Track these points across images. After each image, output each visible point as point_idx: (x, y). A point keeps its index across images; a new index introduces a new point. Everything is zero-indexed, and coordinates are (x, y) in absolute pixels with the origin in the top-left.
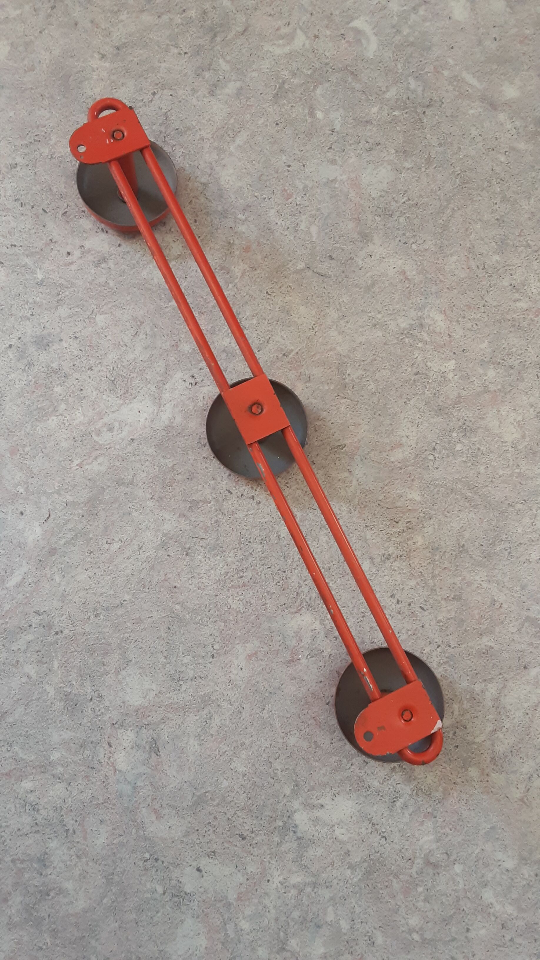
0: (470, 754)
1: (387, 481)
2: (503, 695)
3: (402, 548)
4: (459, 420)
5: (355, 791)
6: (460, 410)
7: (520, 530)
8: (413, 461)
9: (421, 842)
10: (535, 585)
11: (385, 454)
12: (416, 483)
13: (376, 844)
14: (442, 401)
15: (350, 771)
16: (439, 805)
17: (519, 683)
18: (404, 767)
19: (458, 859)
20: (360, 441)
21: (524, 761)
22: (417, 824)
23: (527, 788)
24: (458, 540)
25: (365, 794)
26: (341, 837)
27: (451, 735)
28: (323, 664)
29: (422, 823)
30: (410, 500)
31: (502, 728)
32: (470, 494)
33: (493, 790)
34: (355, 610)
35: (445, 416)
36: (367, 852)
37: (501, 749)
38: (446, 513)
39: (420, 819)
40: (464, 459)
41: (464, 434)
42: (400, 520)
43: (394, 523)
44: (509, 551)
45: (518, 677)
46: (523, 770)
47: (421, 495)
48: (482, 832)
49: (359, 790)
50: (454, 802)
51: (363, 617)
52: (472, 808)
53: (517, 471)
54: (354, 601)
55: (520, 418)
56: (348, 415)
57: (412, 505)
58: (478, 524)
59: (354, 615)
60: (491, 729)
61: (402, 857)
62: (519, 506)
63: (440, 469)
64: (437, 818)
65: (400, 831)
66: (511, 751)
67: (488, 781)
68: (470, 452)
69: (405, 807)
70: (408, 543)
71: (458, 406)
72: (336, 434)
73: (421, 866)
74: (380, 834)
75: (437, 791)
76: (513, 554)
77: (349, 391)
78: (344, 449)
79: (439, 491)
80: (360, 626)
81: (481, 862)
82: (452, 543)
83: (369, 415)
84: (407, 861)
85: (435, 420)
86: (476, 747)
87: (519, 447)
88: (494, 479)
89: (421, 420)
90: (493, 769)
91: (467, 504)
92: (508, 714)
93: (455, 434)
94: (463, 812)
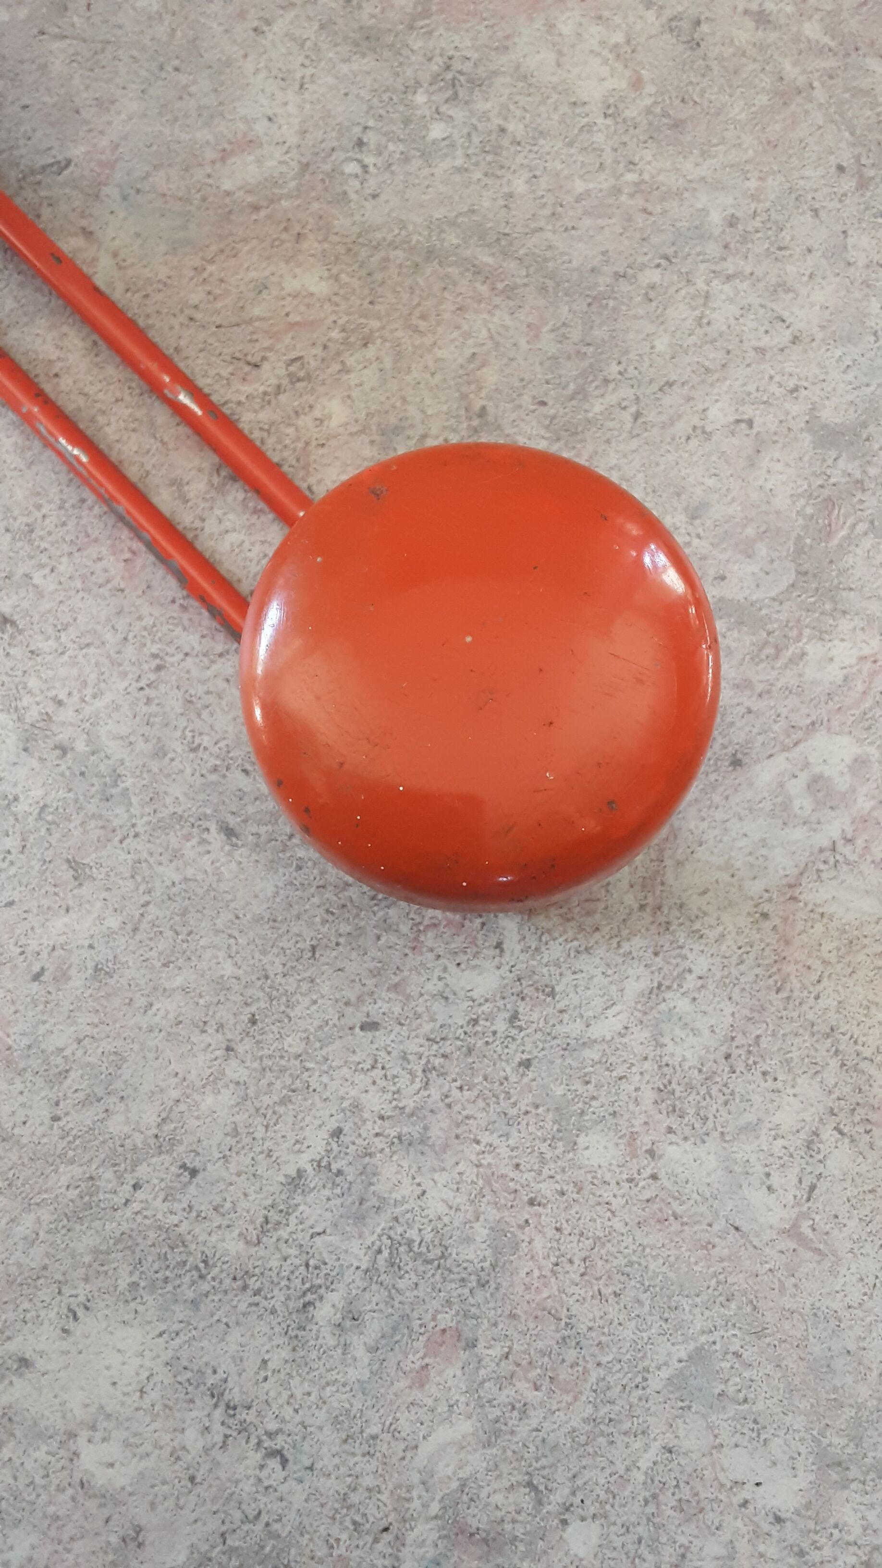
0: (578, 1086)
1: (214, 248)
2: (668, 862)
3: (279, 442)
4: (430, 59)
5: (152, 1287)
6: (430, 33)
7: (662, 344)
8: (293, 184)
9: (426, 1449)
10: (734, 500)
11: (199, 174)
12: (311, 244)
13: (248, 1487)
14: (373, 16)
15: (129, 1213)
16: (480, 1296)
17: (719, 815)
18: (334, 1167)
19: (577, 1501)
20: (117, 146)
21: (779, 1085)
22: (403, 1384)
23: (806, 1184)
24: (464, 396)
25: (190, 1294)
26: (101, 1478)
27: (501, 1026)
28: (18, 843)
29: (421, 1377)
30: (296, 296)
31: (681, 976)
32: (490, 260)
33: (679, 1210)
34: (130, 651)
35: (386, 54)
36: (213, 1524)
37: (688, 1054)
38: (415, 321)
39: (413, 1362)
40: (459, 162)
41: (450, 93)
42: (264, 358)
43: (247, 368)
44: (633, 409)
45: (716, 798)
46: (777, 1118)
47: (330, 277)
48: (656, 1382)
49: (166, 1280)
50: (536, 1273)
51: (159, 668)
52: (607, 1291)
53: (631, 177)
54: (121, 624)
55: (618, 37)
56: (76, 81)
57: (302, 308)
58: (523, 343)
59: (127, 667)
60: (644, 984)
61: (355, 1523)
62: (652, 276)
63: (383, 197)
64: (481, 1344)
65: (336, 1422)
66: (728, 1057)
67: (654, 1177)
68: (476, 140)
69: (348, 1323)
70: (300, 422)
71: (422, 23)
72: (39, 133)
73: (431, 1553)
74: (259, 1444)
75: (468, 1240)
76: (651, 416)
77: (75, 19)
78: (66, 172)
79: (386, 260)
80: (149, 701)
81: (668, 1499)
82: (445, 408)
83: (144, 73)
84: (376, 1541)
85: (355, 67)
86: (596, 1057)
87: (628, 114)
88: (560, 209)
89: (309, 71)
90: (670, 1130)
91: (483, 289)
92: (697, 926)
93: (420, 98)
94: (576, 1309)
